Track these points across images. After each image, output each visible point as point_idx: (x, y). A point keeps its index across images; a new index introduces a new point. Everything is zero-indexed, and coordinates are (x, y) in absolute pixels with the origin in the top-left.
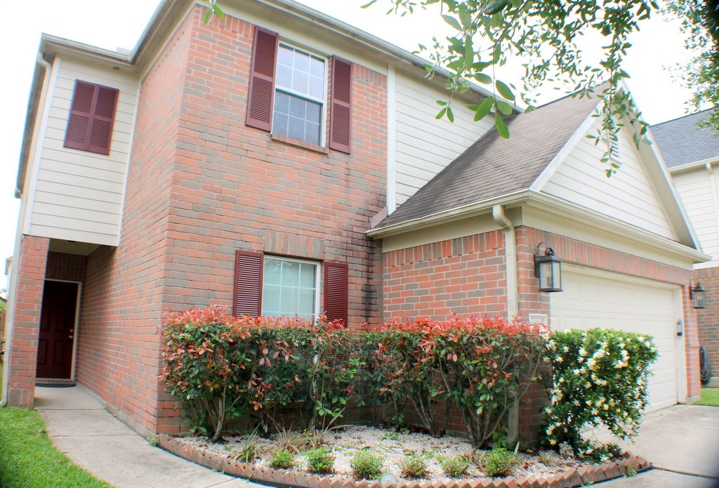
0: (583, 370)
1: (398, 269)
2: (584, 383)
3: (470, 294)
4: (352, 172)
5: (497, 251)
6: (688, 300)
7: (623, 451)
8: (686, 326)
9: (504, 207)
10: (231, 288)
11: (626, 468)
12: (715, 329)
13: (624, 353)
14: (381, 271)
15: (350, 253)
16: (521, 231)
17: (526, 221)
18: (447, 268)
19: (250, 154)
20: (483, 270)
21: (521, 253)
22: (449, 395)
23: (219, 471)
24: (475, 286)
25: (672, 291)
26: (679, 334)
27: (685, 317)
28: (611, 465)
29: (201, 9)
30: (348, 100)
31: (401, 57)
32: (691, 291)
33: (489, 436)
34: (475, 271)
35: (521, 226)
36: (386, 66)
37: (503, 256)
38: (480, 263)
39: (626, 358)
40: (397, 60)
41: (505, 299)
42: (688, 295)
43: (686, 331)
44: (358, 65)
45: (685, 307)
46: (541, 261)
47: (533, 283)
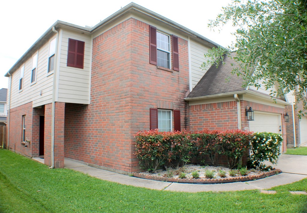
0: (264, 145)
1: (195, 111)
2: (265, 148)
3: (224, 121)
4: (180, 78)
5: (234, 107)
6: (283, 119)
7: (273, 168)
8: (282, 128)
9: (238, 94)
10: (149, 121)
11: (276, 172)
12: (289, 127)
13: (276, 140)
14: (189, 112)
15: (180, 106)
16: (242, 102)
17: (244, 99)
18: (215, 112)
19: (152, 74)
20: (228, 113)
21: (242, 109)
22: (224, 153)
23: (165, 181)
24: (226, 118)
25: (278, 115)
26: (280, 130)
27: (282, 124)
28: (272, 171)
29: (133, 20)
30: (177, 52)
31: (194, 35)
32: (284, 115)
33: (236, 165)
34: (226, 114)
35: (242, 100)
36: (187, 37)
37: (236, 109)
38: (228, 111)
39: (277, 141)
40: (192, 35)
41: (237, 123)
42: (283, 117)
43: (282, 129)
44: (179, 38)
45: (282, 121)
46: (248, 111)
47: (245, 118)
